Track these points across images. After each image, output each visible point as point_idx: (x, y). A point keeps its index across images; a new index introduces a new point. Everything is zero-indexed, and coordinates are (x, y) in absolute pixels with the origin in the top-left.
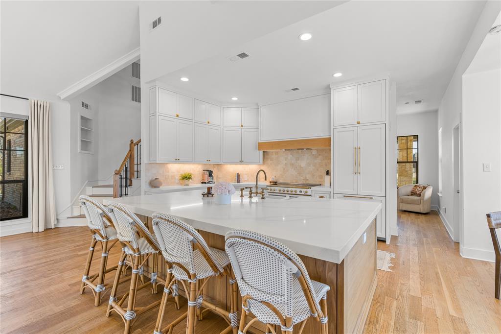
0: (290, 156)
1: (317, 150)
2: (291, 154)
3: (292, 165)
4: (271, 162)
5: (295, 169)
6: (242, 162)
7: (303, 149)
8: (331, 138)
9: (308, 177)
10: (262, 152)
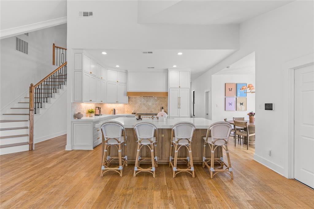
0: (143, 100)
1: (157, 97)
2: (144, 99)
3: (144, 104)
4: (132, 102)
5: (145, 107)
6: (117, 102)
7: (153, 97)
8: (168, 92)
9: (153, 110)
10: (128, 97)
